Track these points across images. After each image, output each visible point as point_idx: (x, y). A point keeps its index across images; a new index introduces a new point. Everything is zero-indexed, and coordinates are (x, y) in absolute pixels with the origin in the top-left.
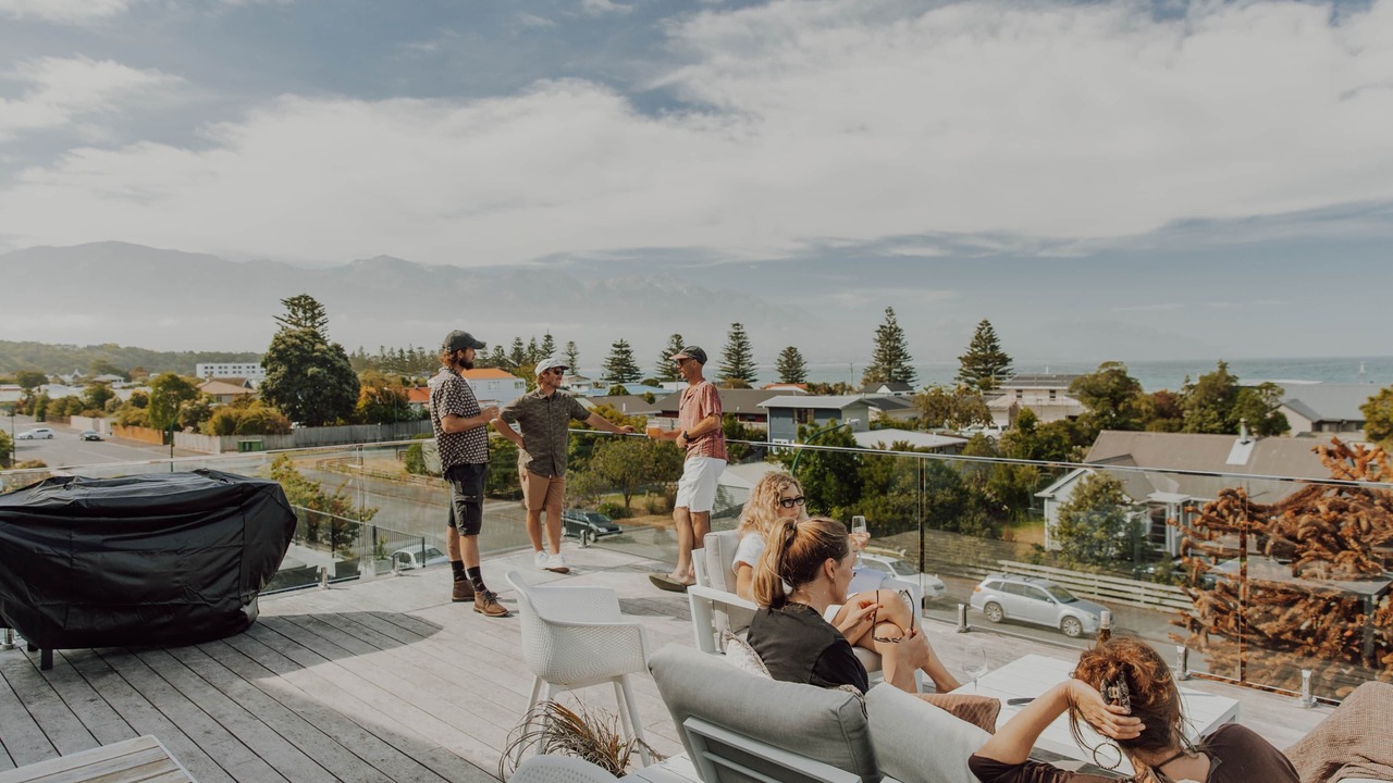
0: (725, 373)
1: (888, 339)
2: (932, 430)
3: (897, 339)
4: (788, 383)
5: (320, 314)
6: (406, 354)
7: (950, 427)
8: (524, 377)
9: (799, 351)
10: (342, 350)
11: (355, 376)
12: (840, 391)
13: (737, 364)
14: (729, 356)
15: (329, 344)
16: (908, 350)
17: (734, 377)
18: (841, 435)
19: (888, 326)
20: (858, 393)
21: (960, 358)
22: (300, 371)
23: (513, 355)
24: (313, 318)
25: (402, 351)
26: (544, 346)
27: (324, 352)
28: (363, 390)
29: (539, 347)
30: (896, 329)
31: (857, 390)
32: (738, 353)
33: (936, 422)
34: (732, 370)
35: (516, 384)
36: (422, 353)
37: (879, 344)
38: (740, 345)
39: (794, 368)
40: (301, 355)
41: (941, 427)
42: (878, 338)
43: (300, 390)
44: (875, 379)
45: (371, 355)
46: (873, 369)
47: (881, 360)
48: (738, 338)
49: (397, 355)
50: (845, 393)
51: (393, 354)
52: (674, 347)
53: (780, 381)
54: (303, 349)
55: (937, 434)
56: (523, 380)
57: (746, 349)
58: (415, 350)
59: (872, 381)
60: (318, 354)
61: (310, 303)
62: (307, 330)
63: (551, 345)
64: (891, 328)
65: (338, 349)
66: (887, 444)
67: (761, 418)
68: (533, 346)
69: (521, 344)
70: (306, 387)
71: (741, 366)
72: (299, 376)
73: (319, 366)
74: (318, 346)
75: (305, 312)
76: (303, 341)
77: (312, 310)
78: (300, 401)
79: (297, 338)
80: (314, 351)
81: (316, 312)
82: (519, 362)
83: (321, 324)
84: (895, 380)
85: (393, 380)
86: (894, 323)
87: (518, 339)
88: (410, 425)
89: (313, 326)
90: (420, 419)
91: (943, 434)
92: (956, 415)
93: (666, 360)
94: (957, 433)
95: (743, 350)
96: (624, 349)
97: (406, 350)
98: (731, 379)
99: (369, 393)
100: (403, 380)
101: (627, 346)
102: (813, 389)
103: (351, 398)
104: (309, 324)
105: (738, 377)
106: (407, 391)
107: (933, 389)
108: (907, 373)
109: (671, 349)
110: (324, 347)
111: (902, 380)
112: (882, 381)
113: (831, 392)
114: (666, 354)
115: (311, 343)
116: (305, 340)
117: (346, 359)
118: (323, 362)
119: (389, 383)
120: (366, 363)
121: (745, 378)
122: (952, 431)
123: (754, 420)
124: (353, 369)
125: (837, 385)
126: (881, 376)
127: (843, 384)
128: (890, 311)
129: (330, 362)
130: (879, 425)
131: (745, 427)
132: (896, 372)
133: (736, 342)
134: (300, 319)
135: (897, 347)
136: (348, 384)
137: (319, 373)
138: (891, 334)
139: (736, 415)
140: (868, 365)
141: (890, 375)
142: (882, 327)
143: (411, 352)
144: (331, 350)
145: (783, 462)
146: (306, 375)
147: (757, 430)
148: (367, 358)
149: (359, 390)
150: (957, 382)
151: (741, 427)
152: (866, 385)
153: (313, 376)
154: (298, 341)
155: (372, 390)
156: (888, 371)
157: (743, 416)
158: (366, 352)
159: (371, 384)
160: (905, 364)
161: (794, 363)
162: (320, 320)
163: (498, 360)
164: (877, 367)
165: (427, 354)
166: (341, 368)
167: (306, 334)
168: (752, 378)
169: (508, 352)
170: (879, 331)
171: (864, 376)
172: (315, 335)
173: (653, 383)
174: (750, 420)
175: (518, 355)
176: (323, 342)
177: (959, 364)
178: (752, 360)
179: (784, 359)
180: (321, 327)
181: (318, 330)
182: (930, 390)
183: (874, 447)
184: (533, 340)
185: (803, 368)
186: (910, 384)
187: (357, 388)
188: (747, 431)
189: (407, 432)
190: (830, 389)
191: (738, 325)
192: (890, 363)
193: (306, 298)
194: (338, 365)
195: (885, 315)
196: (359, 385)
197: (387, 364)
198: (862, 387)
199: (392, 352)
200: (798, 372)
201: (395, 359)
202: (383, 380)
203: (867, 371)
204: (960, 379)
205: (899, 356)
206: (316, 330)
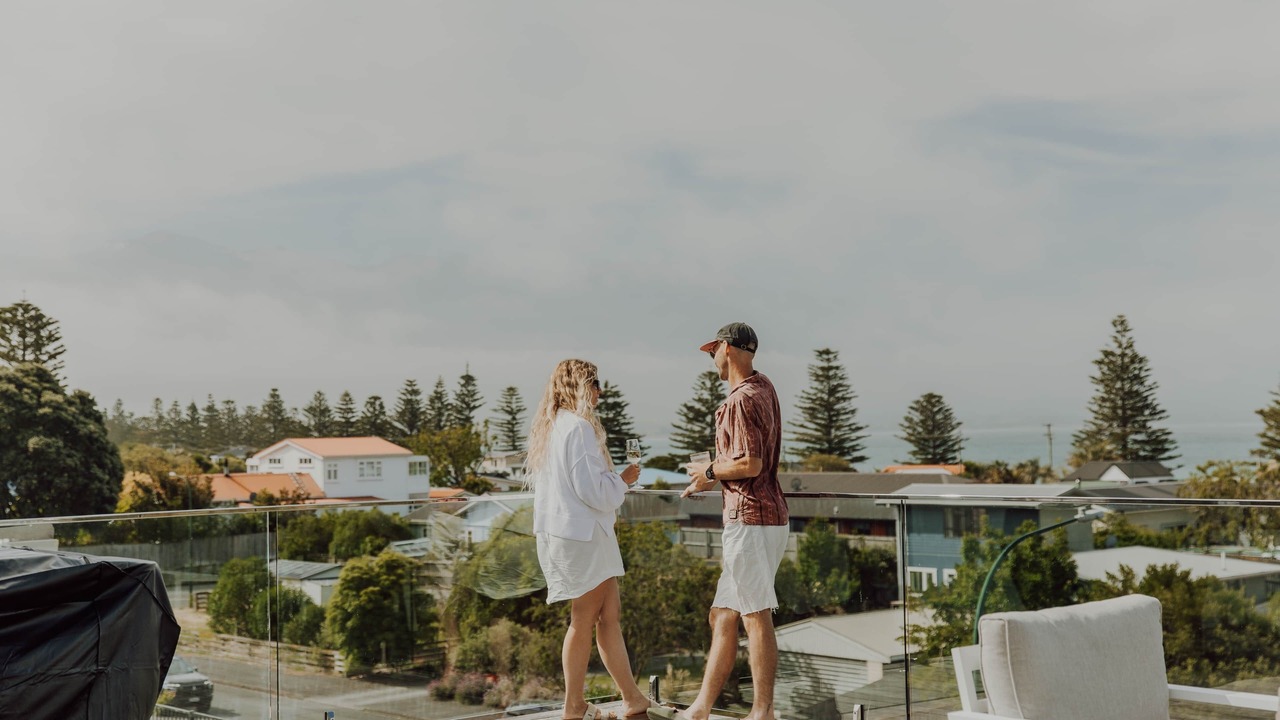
0: (803, 446)
1: (1119, 378)
2: (1215, 549)
3: (1137, 377)
4: (927, 462)
5: (51, 338)
6: (202, 413)
7: (1253, 543)
8: (425, 453)
9: (947, 402)
10: (92, 402)
11: (114, 452)
12: (1027, 478)
13: (827, 428)
14: (812, 413)
15: (69, 392)
16: (1159, 398)
17: (822, 451)
18: (1046, 554)
19: (1118, 351)
20: (1062, 481)
21: (1261, 412)
22: (13, 443)
23: (402, 414)
24: (38, 346)
25: (193, 408)
26: (461, 397)
27: (57, 407)
28: (129, 479)
29: (451, 398)
30: (1135, 358)
31: (1062, 476)
32: (828, 407)
33: (1223, 533)
34: (818, 440)
35: (411, 465)
36: (231, 411)
37: (1101, 388)
38: (832, 391)
39: (937, 434)
40: (17, 412)
41: (1235, 543)
42: (1098, 375)
43: (14, 478)
44: (1097, 456)
45: (138, 415)
46: (1090, 435)
47: (1105, 418)
48: (828, 378)
49: (185, 415)
50: (1039, 480)
51: (178, 413)
52: (706, 395)
53: (913, 459)
54: (22, 402)
55: (1228, 556)
56: (425, 459)
57: (844, 399)
58: (219, 406)
59: (1091, 455)
60: (46, 410)
61: (31, 318)
62: (28, 366)
63: (472, 394)
64: (1123, 355)
65: (84, 401)
66: (1136, 570)
67: (886, 527)
68: (438, 396)
69: (416, 392)
70: (24, 473)
71: (833, 432)
72: (12, 453)
73: (50, 433)
74: (48, 396)
75: (23, 335)
76: (20, 386)
77: (37, 331)
78: (12, 499)
79: (10, 380)
80: (41, 405)
81: (44, 333)
82: (411, 426)
83: (52, 357)
84: (1136, 457)
85: (180, 460)
86: (1131, 346)
87: (411, 383)
88: (215, 542)
89: (37, 360)
90: (233, 533)
91: (1238, 556)
92: (1263, 519)
93: (690, 420)
94: (1266, 555)
95: (839, 400)
96: (611, 400)
97: (201, 405)
98: (816, 456)
99: (139, 485)
100: (199, 461)
101: (616, 394)
102: (975, 473)
103: (107, 493)
104: (30, 356)
105: (830, 451)
106: (209, 480)
107: (1214, 469)
108: (1158, 445)
109: (700, 400)
110: (59, 398)
111: (1150, 455)
112: (1108, 458)
113: (1009, 478)
114: (690, 409)
115: (35, 391)
116: (25, 385)
117: (98, 418)
118: (57, 425)
119: (175, 466)
120: (129, 432)
121: (842, 454)
122: (1256, 551)
123: (868, 533)
124: (112, 438)
125: (1021, 466)
126: (1109, 447)
127: (1034, 464)
128: (1121, 324)
129: (68, 425)
130: (1112, 539)
131: (852, 544)
132: (1136, 442)
133: (825, 386)
134: (13, 348)
135: (1137, 393)
136: (102, 466)
137: (48, 445)
138: (1124, 368)
139: (832, 521)
140: (1081, 428)
141: (1125, 447)
142: (1107, 354)
143: (210, 409)
144: (70, 403)
145: (935, 606)
146: (26, 449)
147: (875, 551)
148: (129, 422)
149: (121, 479)
150: (1257, 459)
151: (844, 544)
152: (1078, 465)
153: (38, 453)
154: (12, 387)
155: (145, 479)
156: (1122, 439)
157: (848, 525)
158: (127, 409)
159: (142, 468)
160: (1154, 425)
161: (937, 426)
162: (50, 348)
163: (373, 424)
164: (1100, 431)
165: (241, 412)
166: (90, 438)
167: (27, 373)
168: (856, 454)
169: (392, 407)
170: (1100, 363)
171: (1074, 450)
172: (43, 376)
173: (668, 463)
174: (860, 532)
175: (411, 413)
176: (57, 390)
177: (1260, 425)
178: (856, 420)
179: (917, 417)
180: (52, 362)
181: (49, 366)
182: (1210, 471)
183: (1111, 577)
184: (439, 384)
185: (954, 433)
186: (1166, 464)
187: (117, 475)
188: (856, 551)
189: (209, 557)
190: (1009, 473)
191: (827, 352)
192: (1124, 421)
193: (26, 308)
194: (83, 431)
195: (1112, 330)
196: (122, 470)
197: (165, 433)
198: (1071, 470)
199: (175, 409)
200: (945, 442)
201: (181, 423)
202: (161, 459)
203: (1079, 441)
204: (1262, 453)
205: (1141, 410)
206: (44, 366)
